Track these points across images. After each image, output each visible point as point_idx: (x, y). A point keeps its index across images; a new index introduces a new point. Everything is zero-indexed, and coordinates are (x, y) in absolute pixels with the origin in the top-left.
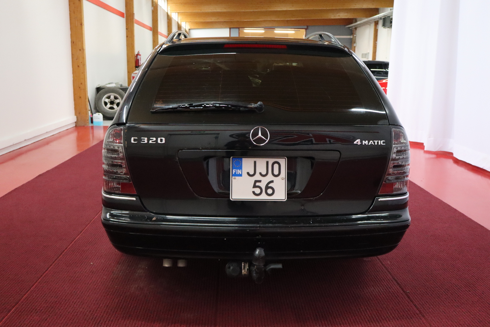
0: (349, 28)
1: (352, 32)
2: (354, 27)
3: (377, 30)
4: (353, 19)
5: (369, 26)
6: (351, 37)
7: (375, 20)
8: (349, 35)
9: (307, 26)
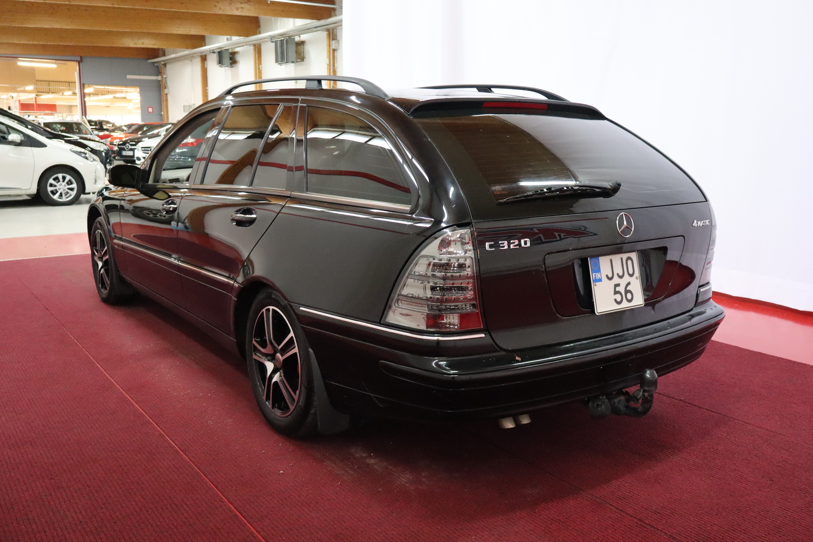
0: (153, 63)
1: (159, 70)
2: (162, 63)
3: (206, 69)
4: (158, 49)
5: (189, 62)
6: (159, 78)
7: (202, 54)
8: (154, 75)
9: (81, 57)
